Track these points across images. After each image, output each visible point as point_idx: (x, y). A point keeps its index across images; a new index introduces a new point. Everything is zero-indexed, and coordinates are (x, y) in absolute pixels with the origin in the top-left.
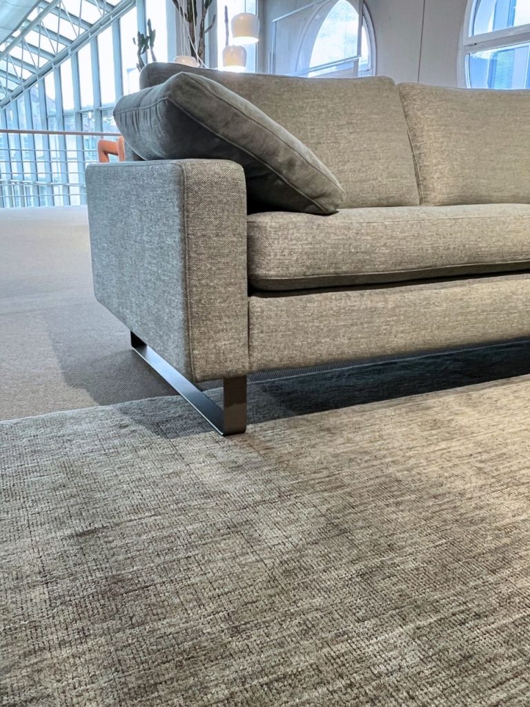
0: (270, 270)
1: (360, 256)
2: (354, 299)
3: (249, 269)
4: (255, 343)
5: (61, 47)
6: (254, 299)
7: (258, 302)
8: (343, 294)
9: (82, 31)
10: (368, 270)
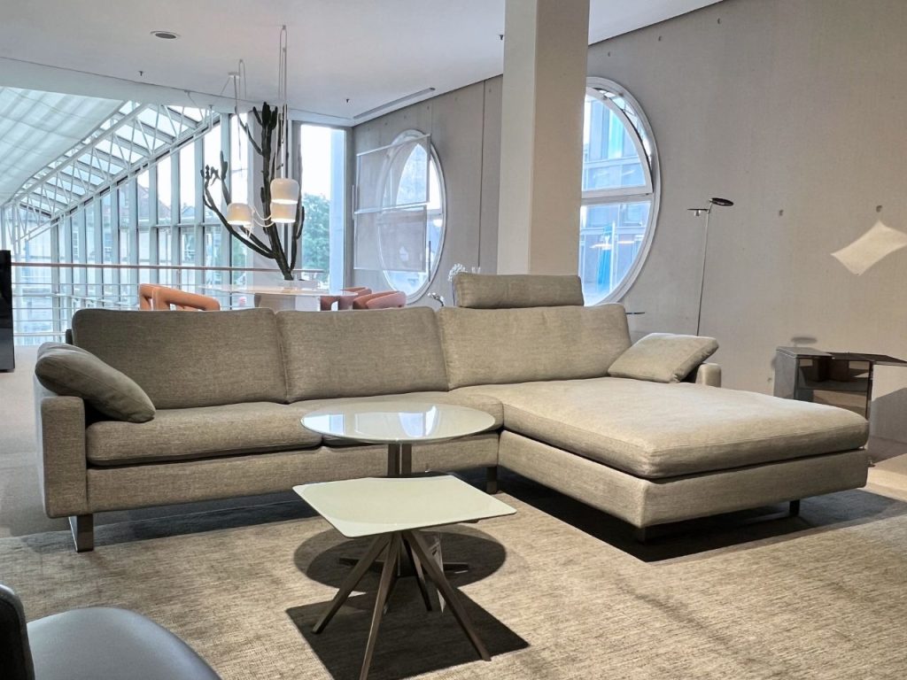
0: (99, 455)
1: (160, 446)
2: (161, 469)
3: (86, 455)
4: (91, 496)
5: (159, 143)
6: (90, 471)
7: (93, 472)
8: (154, 466)
9: (184, 128)
10: (166, 453)
